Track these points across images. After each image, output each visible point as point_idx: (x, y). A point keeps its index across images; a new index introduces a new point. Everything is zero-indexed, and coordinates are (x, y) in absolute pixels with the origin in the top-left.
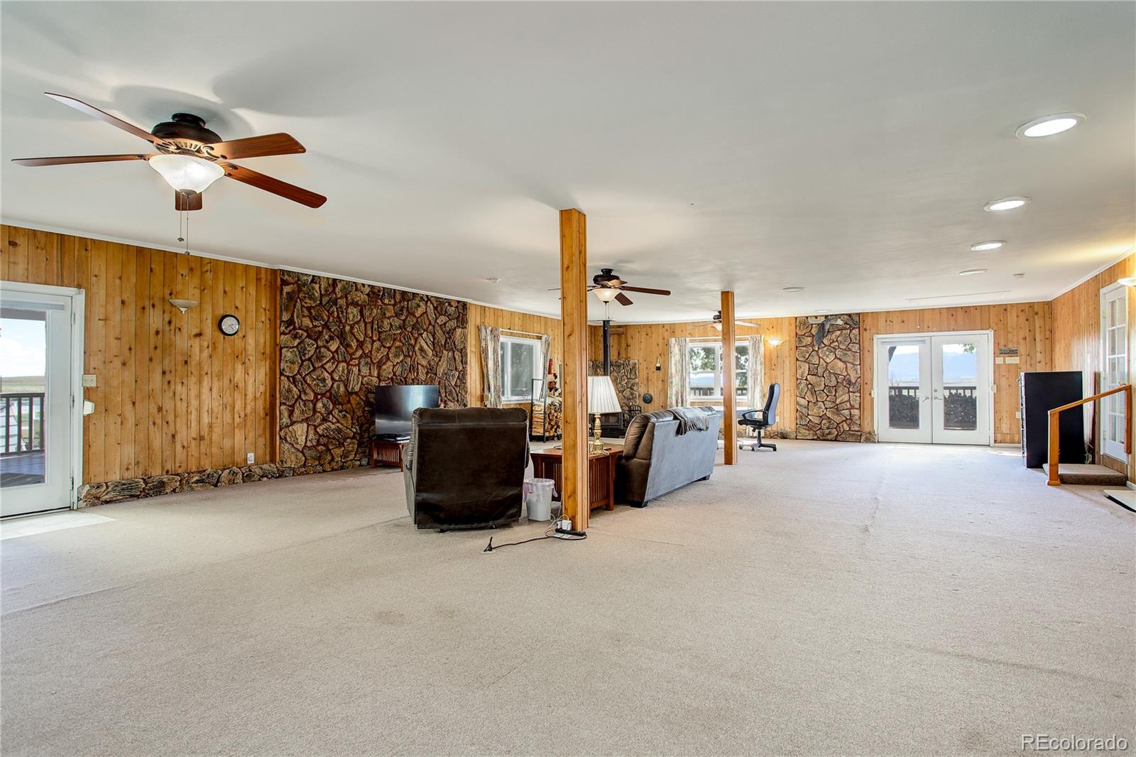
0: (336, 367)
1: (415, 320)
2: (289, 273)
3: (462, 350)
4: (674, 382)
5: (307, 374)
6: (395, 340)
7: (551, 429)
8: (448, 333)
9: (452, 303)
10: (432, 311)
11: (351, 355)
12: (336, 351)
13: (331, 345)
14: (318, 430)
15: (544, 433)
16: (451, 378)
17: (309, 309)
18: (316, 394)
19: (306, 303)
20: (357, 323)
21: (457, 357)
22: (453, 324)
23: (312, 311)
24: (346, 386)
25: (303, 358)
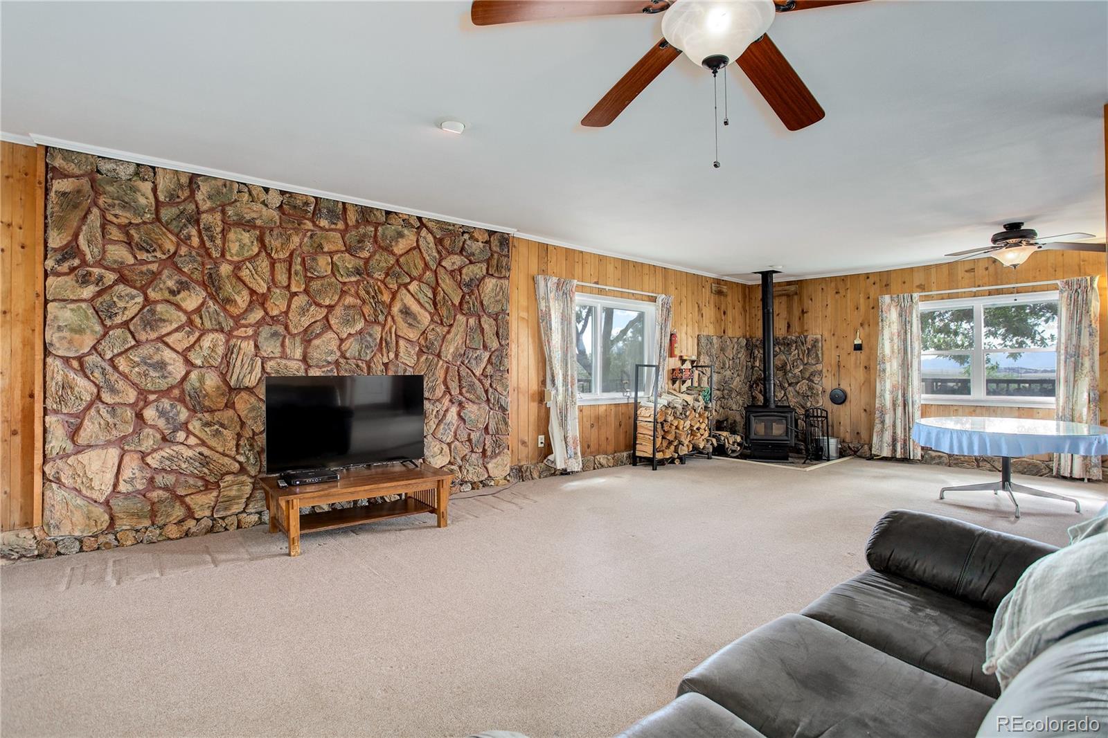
0: (198, 339)
1: (392, 261)
2: (67, 154)
3: (497, 315)
4: (888, 370)
5: (120, 354)
6: (343, 293)
7: (668, 447)
8: (467, 285)
9: (476, 235)
10: (432, 245)
11: (237, 319)
12: (198, 310)
13: (184, 299)
14: (149, 460)
15: (654, 454)
16: (474, 362)
17: (124, 228)
18: (143, 393)
19: (116, 216)
20: (251, 259)
21: (486, 326)
22: (478, 270)
23: (132, 232)
24: (223, 376)
25: (108, 323)
